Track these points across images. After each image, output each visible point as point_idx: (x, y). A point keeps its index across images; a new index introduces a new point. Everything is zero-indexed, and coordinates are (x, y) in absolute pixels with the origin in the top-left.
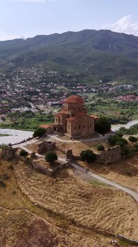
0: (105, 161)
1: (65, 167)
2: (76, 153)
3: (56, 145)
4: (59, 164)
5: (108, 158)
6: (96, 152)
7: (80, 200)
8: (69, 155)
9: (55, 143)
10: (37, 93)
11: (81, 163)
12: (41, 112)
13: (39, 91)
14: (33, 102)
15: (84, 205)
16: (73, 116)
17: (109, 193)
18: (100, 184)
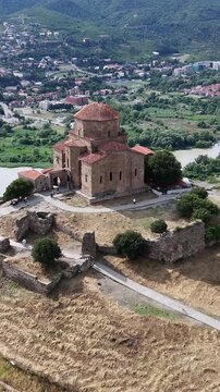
0: (169, 255)
1: (79, 272)
2: (104, 239)
3: (58, 220)
4: (65, 265)
5: (176, 248)
6: (149, 236)
7: (115, 353)
8: (89, 243)
9: (54, 216)
10: (16, 81)
11: (116, 261)
12: (26, 123)
13: (20, 75)
14: (8, 101)
15: (122, 363)
16: (95, 150)
17: (179, 333)
18: (158, 312)
